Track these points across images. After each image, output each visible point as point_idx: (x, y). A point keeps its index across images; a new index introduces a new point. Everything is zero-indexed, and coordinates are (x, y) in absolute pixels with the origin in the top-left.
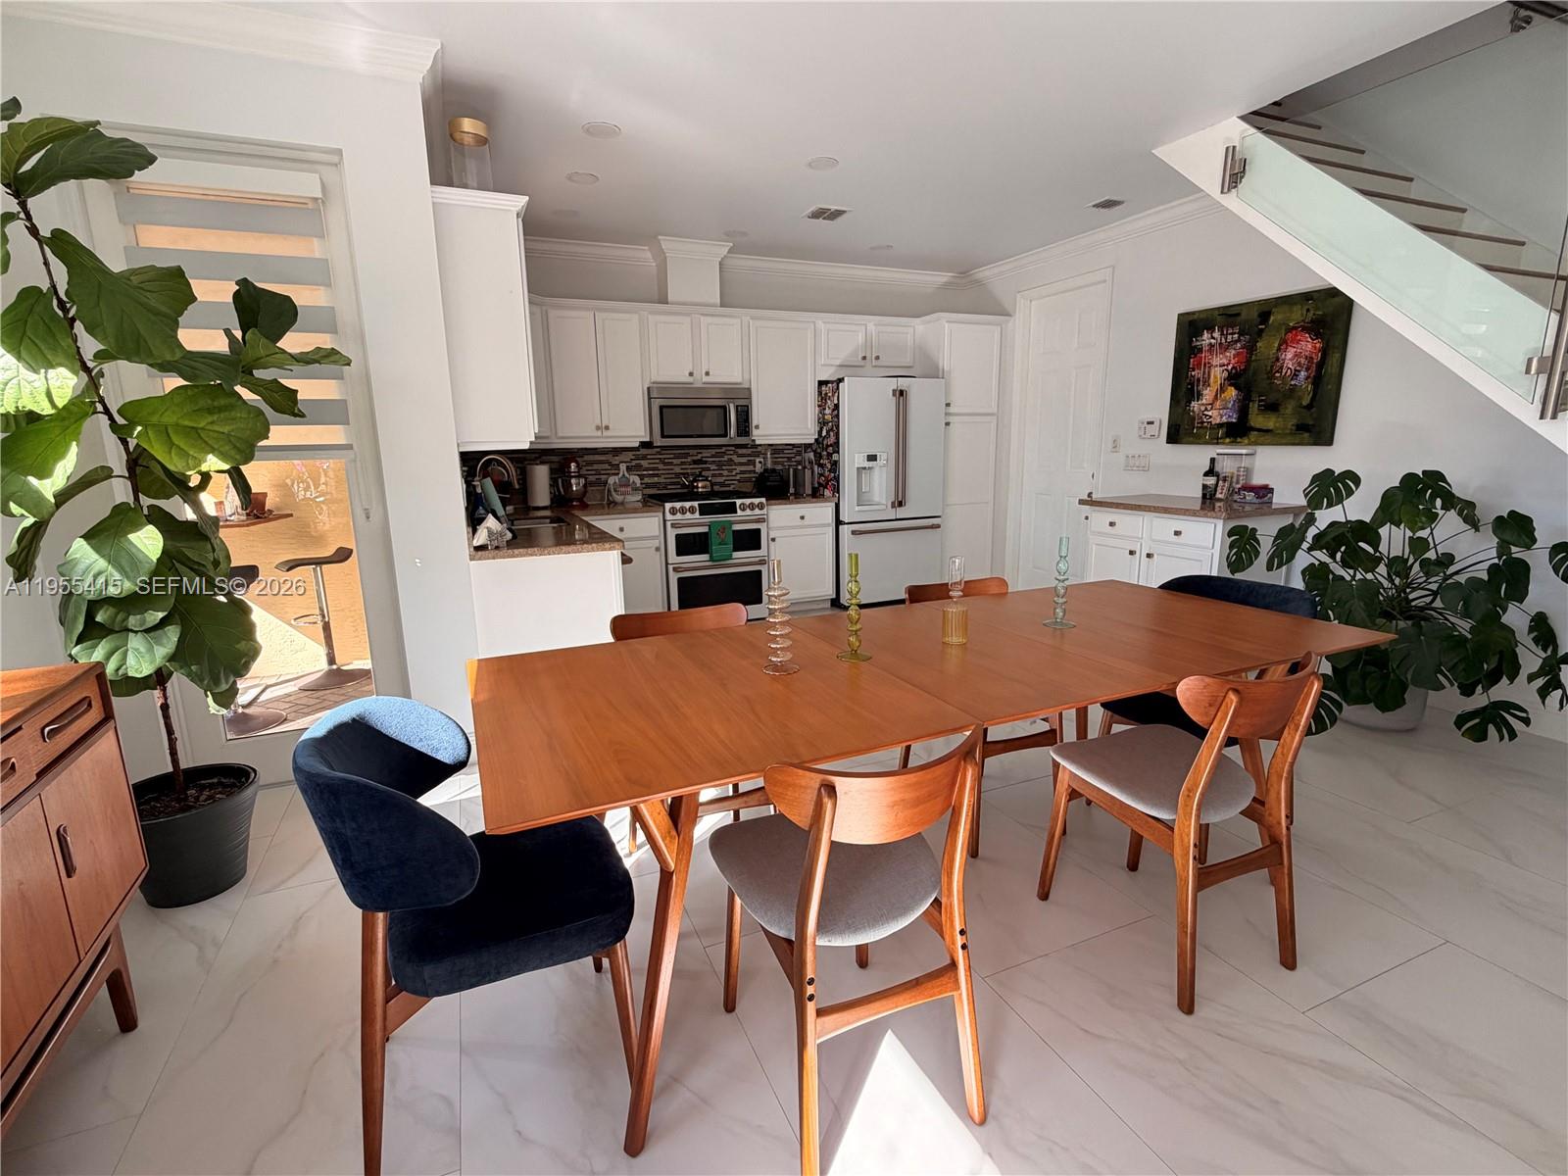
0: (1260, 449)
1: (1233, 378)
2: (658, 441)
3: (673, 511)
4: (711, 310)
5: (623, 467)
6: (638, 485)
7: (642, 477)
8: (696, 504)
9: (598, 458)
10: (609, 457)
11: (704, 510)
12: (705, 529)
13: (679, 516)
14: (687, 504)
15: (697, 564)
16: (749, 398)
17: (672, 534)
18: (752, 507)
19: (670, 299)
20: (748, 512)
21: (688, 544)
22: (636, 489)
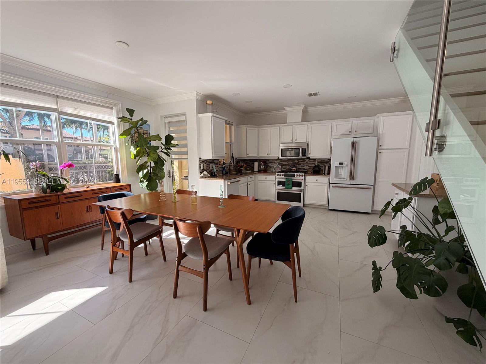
6: (281, 168)
7: (282, 166)
11: (286, 175)
13: (279, 176)
14: (282, 174)
15: (282, 189)
16: (307, 146)
19: (288, 122)
20: (298, 177)
21: (280, 183)
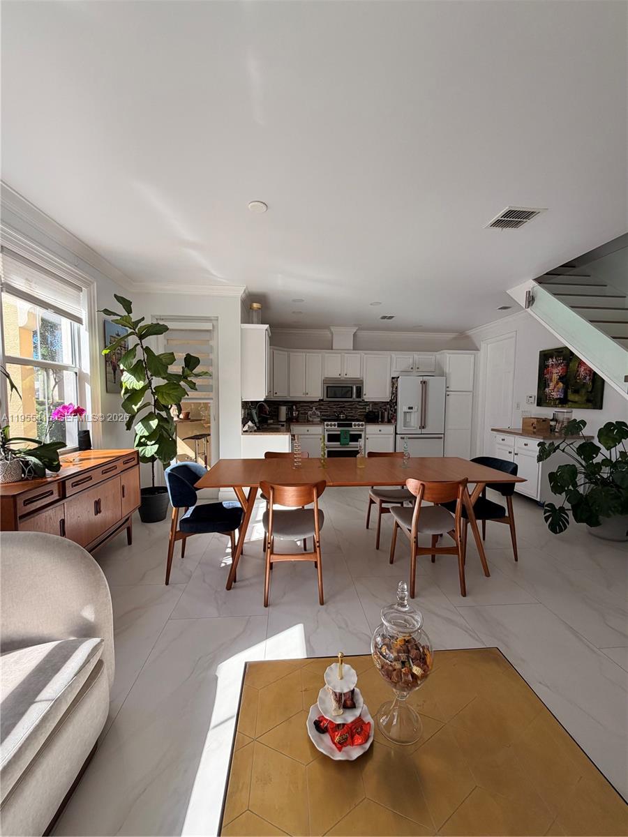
0: (574, 410)
1: (561, 379)
2: (326, 399)
3: (327, 425)
4: (350, 351)
5: (314, 408)
7: (321, 412)
8: (336, 423)
9: (305, 404)
10: (309, 404)
11: (339, 425)
12: (339, 433)
13: (329, 427)
14: (333, 423)
15: (335, 446)
16: (362, 383)
17: (326, 433)
18: (359, 425)
19: (334, 348)
20: (357, 427)
21: (332, 438)
22: (318, 416)
